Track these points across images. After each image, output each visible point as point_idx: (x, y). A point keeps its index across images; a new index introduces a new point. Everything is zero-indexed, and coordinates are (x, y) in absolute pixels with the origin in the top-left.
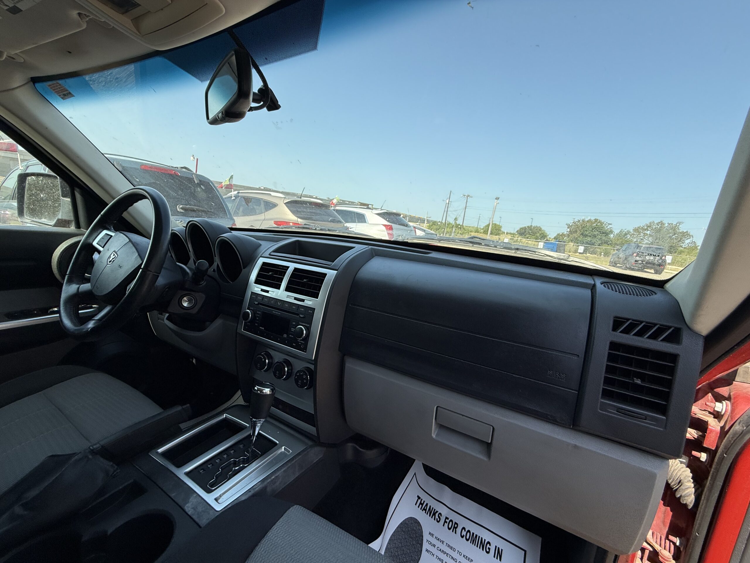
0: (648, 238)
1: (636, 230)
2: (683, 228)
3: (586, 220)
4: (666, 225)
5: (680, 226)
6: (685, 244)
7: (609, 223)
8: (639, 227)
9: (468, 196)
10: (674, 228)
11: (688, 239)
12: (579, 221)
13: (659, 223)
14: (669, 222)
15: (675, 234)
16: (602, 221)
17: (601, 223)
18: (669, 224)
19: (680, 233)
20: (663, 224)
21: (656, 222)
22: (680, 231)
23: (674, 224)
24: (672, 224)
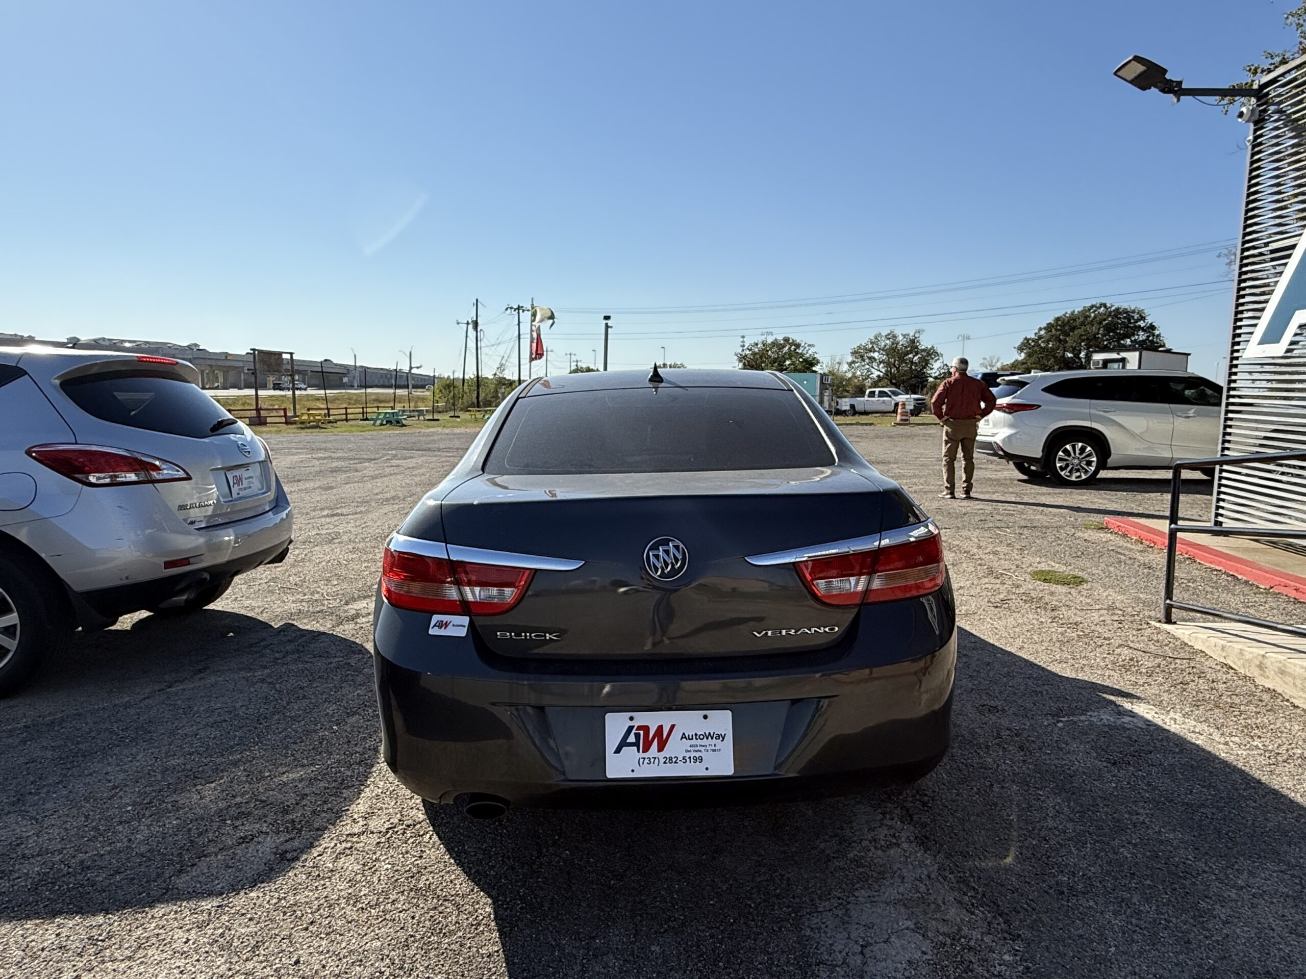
0: (878, 366)
1: (854, 353)
2: (925, 343)
3: (770, 340)
4: (901, 338)
5: (921, 338)
6: (934, 371)
7: (809, 343)
8: (859, 347)
9: (519, 308)
10: (913, 344)
11: (936, 361)
12: (757, 344)
13: (889, 334)
14: (903, 331)
15: (917, 353)
16: (798, 341)
17: (795, 345)
18: (904, 336)
19: (923, 350)
20: (895, 337)
21: (883, 334)
22: (923, 347)
23: (912, 334)
24: (908, 335)
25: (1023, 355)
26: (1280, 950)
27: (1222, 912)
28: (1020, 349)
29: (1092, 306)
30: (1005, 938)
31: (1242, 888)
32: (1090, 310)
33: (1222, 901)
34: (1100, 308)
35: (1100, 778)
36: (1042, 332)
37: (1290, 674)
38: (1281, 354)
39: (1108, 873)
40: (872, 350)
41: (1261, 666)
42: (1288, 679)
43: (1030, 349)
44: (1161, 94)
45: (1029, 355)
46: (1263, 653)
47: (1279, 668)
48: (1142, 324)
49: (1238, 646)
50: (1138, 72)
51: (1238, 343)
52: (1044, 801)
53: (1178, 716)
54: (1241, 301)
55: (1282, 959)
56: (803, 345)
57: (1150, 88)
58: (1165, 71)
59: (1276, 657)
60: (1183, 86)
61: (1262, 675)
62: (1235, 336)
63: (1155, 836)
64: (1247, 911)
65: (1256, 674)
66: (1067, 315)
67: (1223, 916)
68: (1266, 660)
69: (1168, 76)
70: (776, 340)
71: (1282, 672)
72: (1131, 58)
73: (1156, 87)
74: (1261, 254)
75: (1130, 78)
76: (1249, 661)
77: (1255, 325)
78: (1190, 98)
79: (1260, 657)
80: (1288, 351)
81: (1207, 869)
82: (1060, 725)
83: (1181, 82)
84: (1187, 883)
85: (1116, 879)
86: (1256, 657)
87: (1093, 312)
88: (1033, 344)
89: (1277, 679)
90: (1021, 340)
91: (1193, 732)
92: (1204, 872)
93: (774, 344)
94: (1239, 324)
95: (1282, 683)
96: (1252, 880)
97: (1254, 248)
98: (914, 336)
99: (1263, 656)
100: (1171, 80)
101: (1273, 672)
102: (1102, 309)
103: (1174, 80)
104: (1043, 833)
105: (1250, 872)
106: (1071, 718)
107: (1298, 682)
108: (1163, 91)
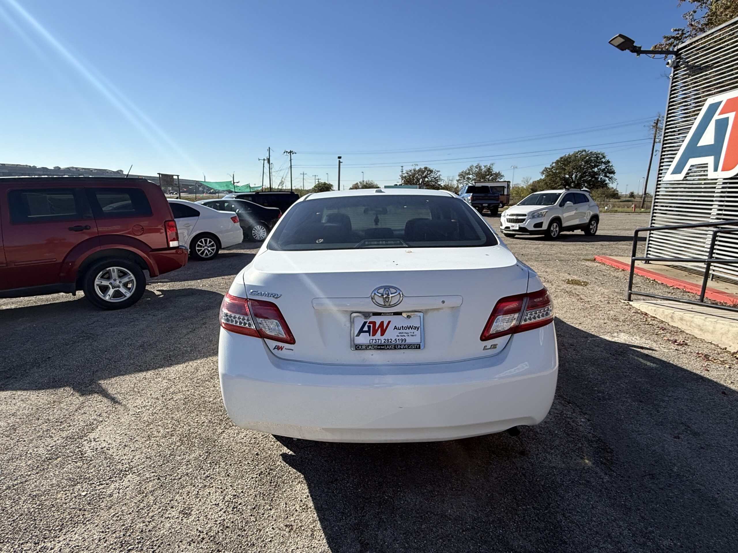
1: (460, 175)
2: (495, 170)
3: (417, 169)
4: (483, 167)
5: (494, 167)
7: (437, 170)
8: (462, 172)
9: (291, 152)
10: (489, 171)
12: (411, 171)
13: (477, 166)
14: (484, 164)
15: (492, 175)
16: (431, 169)
17: (430, 171)
18: (485, 166)
19: (494, 174)
20: (480, 167)
21: (475, 165)
22: (494, 172)
23: (488, 166)
24: (487, 166)
25: (544, 176)
26: (686, 416)
27: (663, 404)
28: (543, 173)
29: (579, 151)
30: (581, 414)
31: (670, 397)
32: (577, 153)
33: (664, 401)
34: (583, 152)
35: (608, 360)
36: (554, 164)
37: (685, 320)
38: (682, 179)
39: (617, 393)
40: (469, 174)
41: (672, 317)
42: (684, 322)
43: (547, 173)
44: (631, 53)
45: (547, 176)
46: (673, 311)
47: (680, 318)
48: (603, 160)
49: (661, 310)
50: (620, 42)
51: (661, 174)
52: (587, 369)
53: (638, 338)
54: (664, 153)
55: (688, 419)
56: (434, 171)
57: (625, 50)
58: (634, 42)
59: (678, 314)
60: (642, 49)
61: (672, 321)
62: (660, 170)
63: (634, 380)
64: (672, 404)
65: (669, 321)
66: (567, 156)
67: (664, 406)
68: (674, 315)
69: (635, 44)
70: (420, 168)
71: (681, 319)
72: (617, 35)
73: (629, 49)
74: (674, 131)
75: (616, 45)
76: (667, 315)
77: (670, 165)
78: (645, 55)
79: (672, 314)
80: (685, 177)
81: (656, 390)
82: (589, 341)
83: (640, 47)
84: (648, 395)
85: (621, 394)
86: (670, 314)
87: (580, 154)
88: (549, 170)
89: (679, 323)
90: (544, 169)
91: (645, 343)
92: (655, 391)
93: (420, 170)
94: (662, 164)
95: (681, 324)
96: (673, 394)
97: (671, 128)
98: (490, 166)
99: (673, 313)
100: (636, 46)
101: (677, 320)
102: (584, 152)
103: (638, 46)
104: (589, 380)
105: (673, 392)
106: (593, 339)
107: (688, 324)
108: (632, 51)
